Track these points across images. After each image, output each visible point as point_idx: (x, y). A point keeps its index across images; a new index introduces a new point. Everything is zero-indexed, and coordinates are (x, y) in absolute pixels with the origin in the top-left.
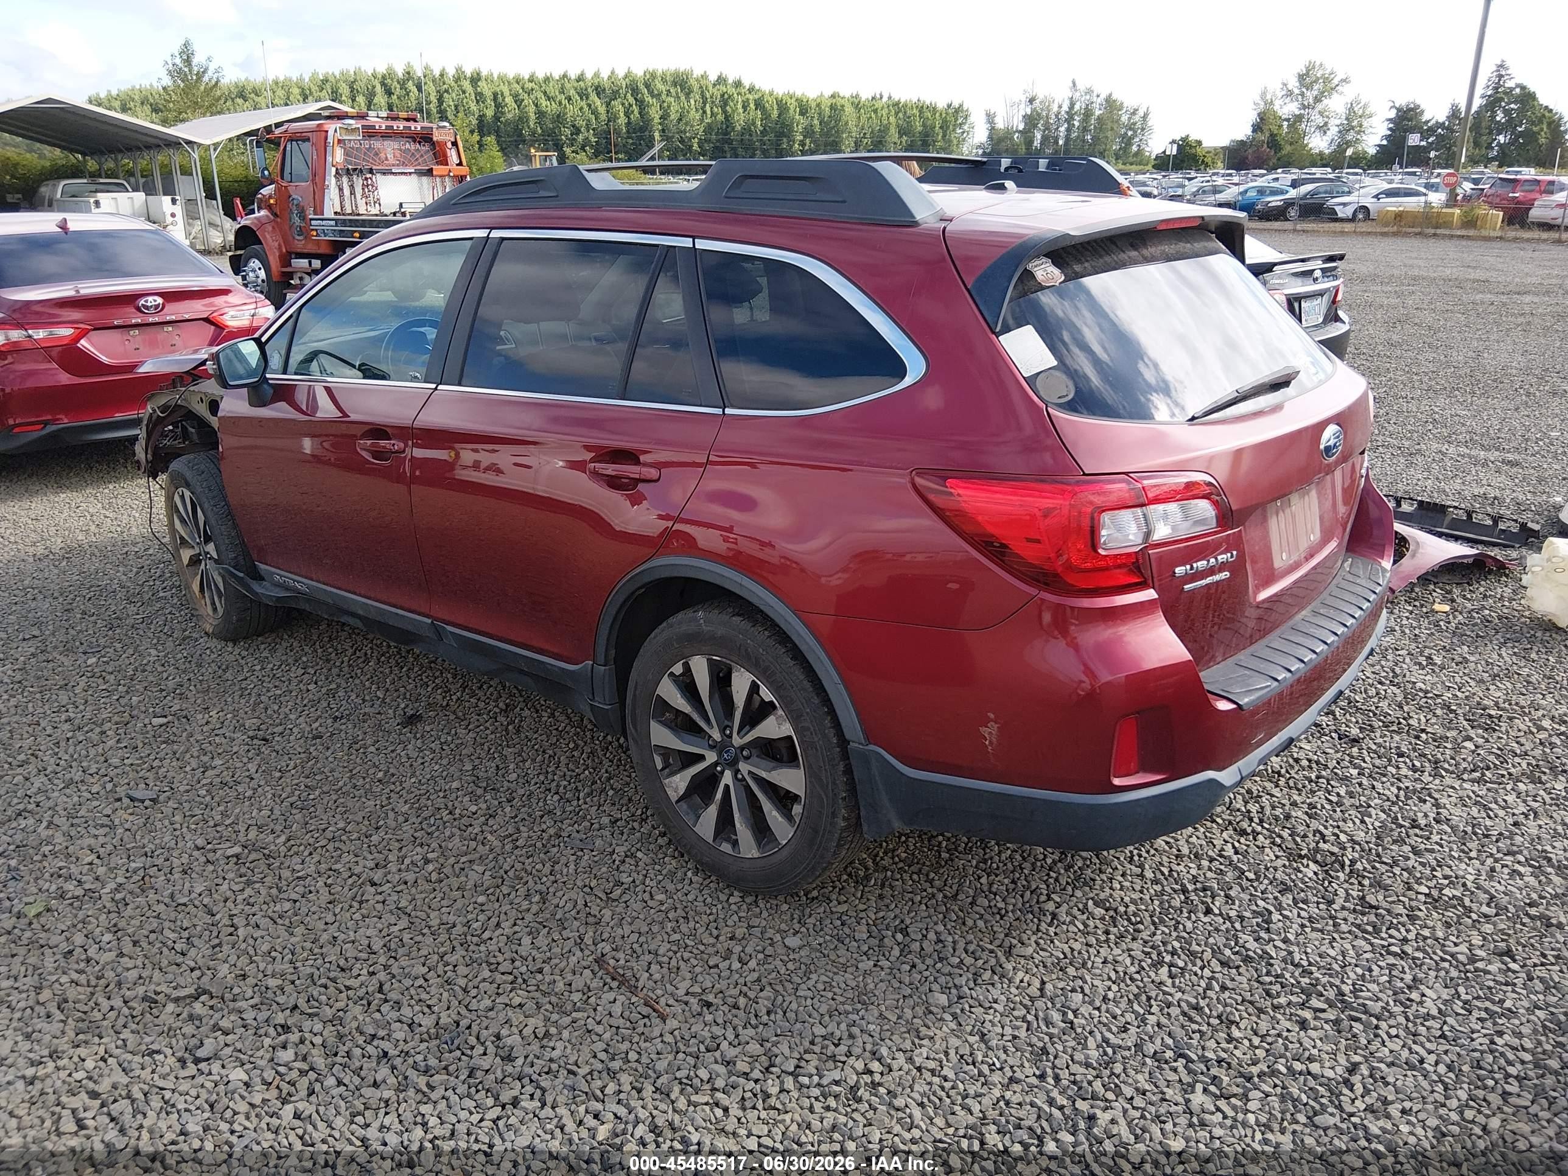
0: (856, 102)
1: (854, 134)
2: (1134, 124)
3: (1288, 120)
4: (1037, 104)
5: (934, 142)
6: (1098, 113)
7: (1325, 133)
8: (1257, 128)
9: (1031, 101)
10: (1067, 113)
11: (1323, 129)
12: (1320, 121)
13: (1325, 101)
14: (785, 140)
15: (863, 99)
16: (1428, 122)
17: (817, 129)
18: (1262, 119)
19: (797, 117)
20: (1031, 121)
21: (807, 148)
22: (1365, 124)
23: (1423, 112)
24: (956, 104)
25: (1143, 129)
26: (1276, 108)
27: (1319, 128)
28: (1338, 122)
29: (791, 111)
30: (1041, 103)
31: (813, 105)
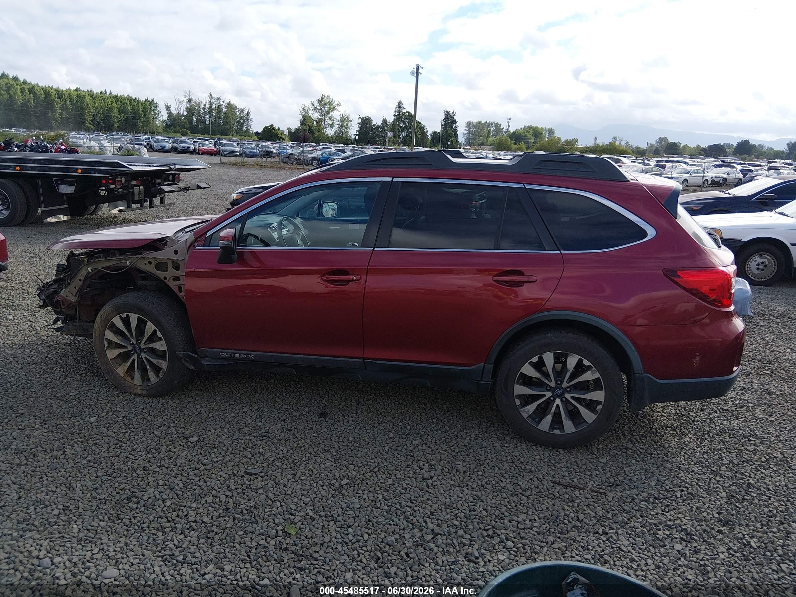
0: (91, 93)
1: (92, 111)
2: (243, 117)
3: (316, 120)
4: (192, 103)
5: (140, 118)
6: (224, 110)
7: (333, 128)
8: (302, 123)
9: (190, 101)
10: (209, 109)
11: (332, 125)
12: (329, 122)
13: (331, 113)
14: (50, 112)
15: (95, 93)
16: (374, 125)
17: (70, 106)
18: (304, 119)
19: (57, 100)
20: (191, 111)
21: (64, 116)
22: (349, 125)
23: (372, 120)
24: (150, 99)
25: (248, 120)
26: (310, 115)
27: (330, 125)
28: (338, 123)
29: (53, 96)
30: (194, 102)
31: (66, 94)
